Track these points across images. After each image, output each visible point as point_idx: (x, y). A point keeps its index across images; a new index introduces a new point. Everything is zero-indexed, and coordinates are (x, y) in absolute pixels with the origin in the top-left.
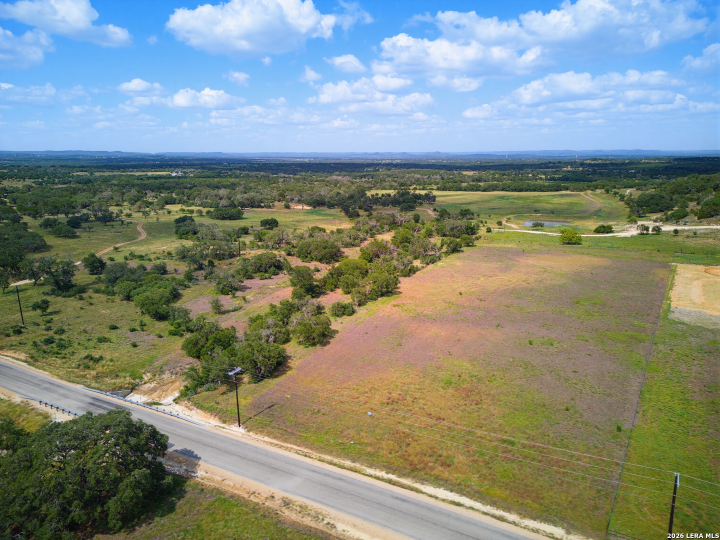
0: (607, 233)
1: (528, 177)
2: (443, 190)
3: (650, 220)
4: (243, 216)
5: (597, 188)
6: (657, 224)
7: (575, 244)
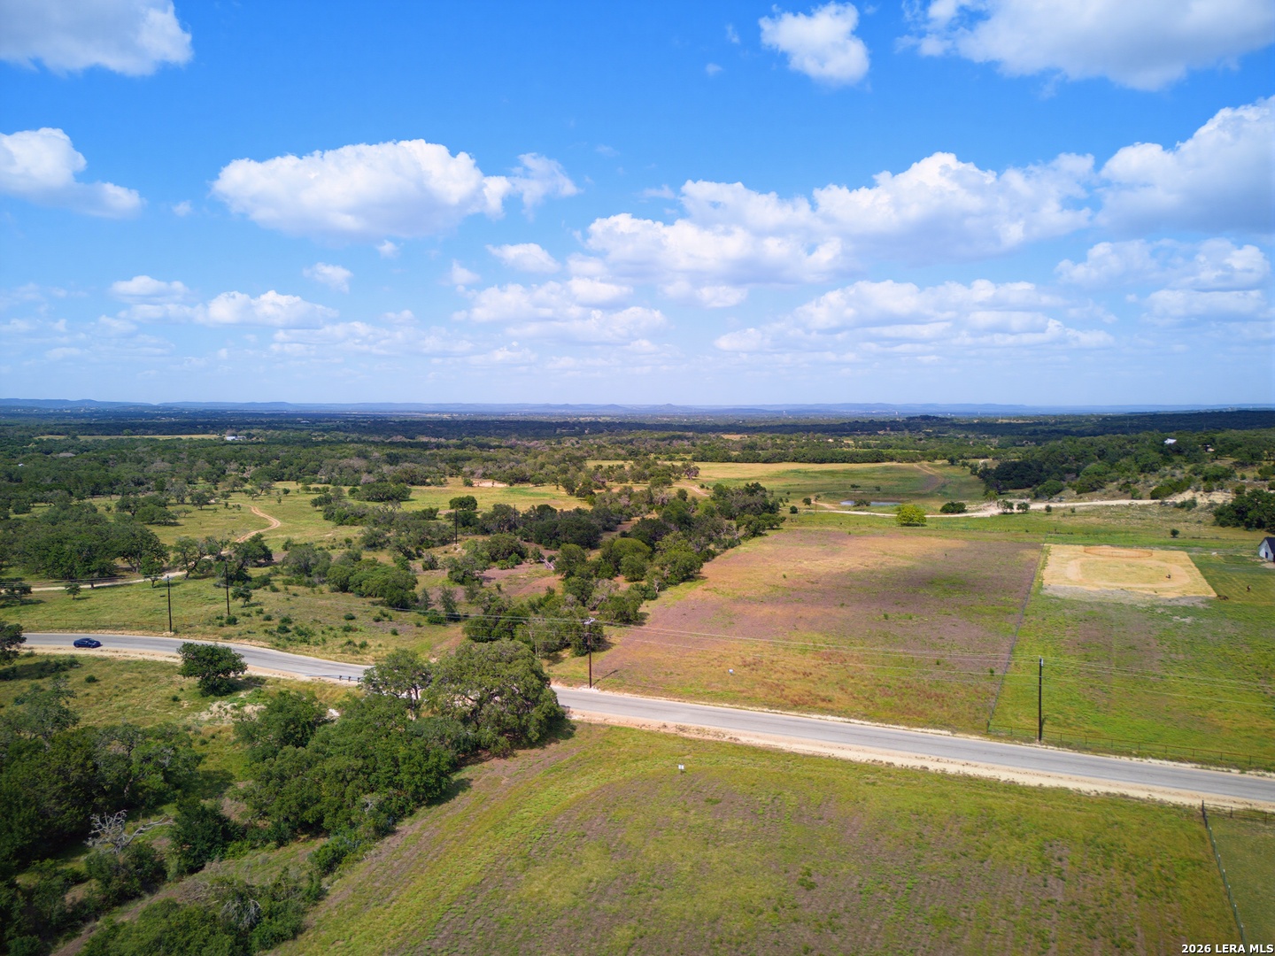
0: (959, 512)
1: (828, 442)
2: (702, 461)
3: (1014, 497)
4: (411, 497)
5: (936, 458)
6: (1024, 501)
7: (917, 525)
